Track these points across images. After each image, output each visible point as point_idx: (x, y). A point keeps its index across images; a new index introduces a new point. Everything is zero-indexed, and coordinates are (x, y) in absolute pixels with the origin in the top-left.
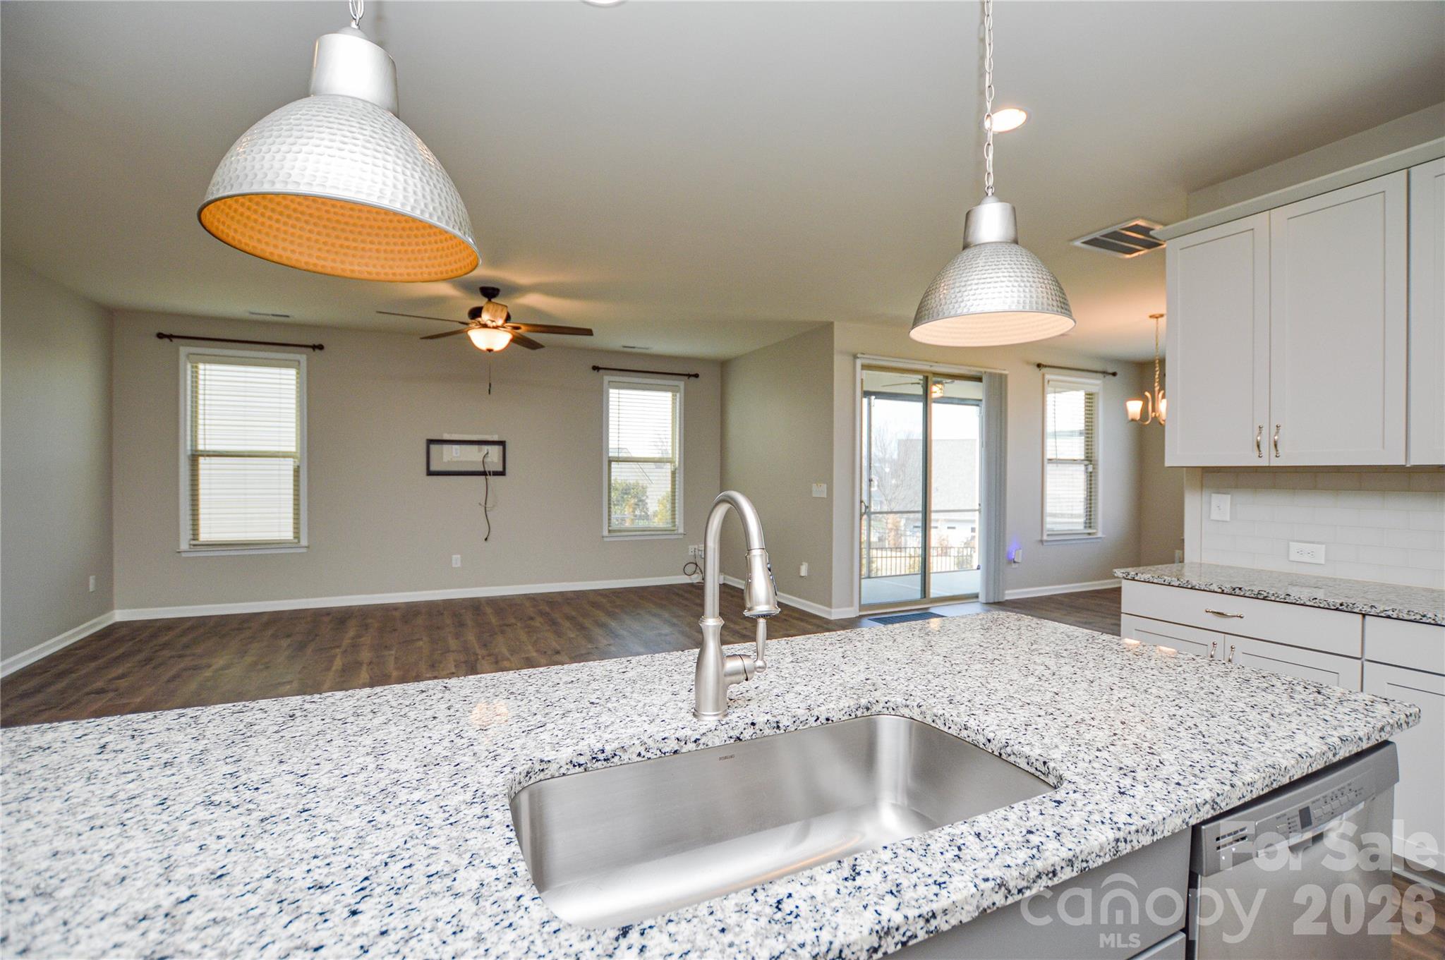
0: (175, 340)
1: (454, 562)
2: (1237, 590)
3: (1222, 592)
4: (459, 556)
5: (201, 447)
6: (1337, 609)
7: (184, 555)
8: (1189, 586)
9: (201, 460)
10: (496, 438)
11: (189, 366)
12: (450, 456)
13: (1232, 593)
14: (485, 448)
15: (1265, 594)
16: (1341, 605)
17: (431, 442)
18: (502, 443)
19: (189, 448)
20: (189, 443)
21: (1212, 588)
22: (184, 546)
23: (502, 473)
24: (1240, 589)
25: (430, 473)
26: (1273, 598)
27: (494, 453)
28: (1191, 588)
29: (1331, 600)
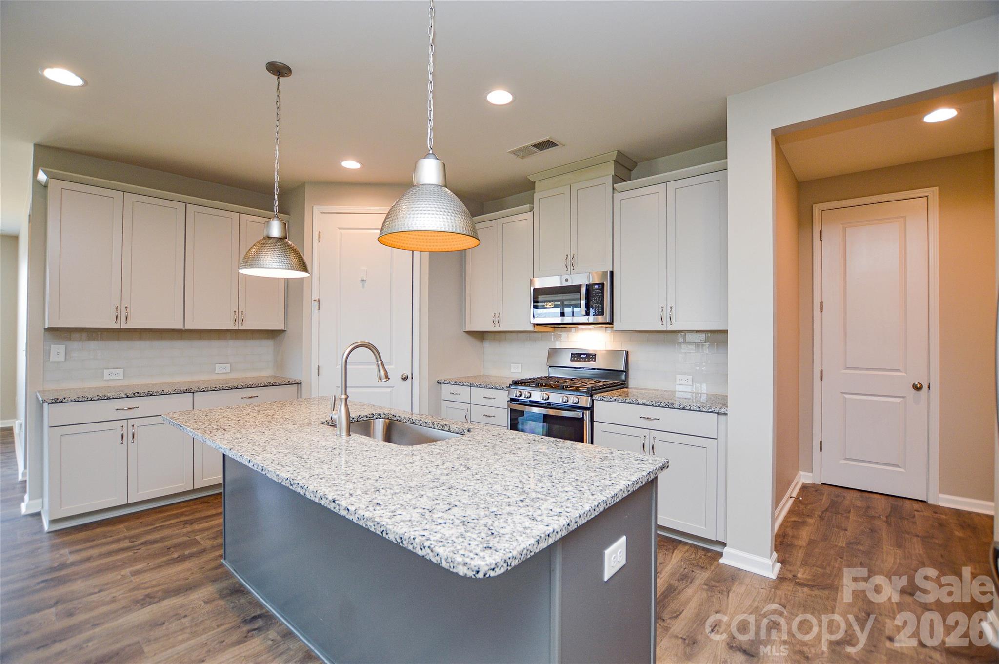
2: (136, 394)
3: (127, 397)
6: (185, 393)
8: (106, 398)
13: (134, 395)
15: (152, 393)
16: (186, 390)
21: (121, 396)
24: (138, 393)
26: (155, 394)
28: (107, 399)
29: (182, 389)
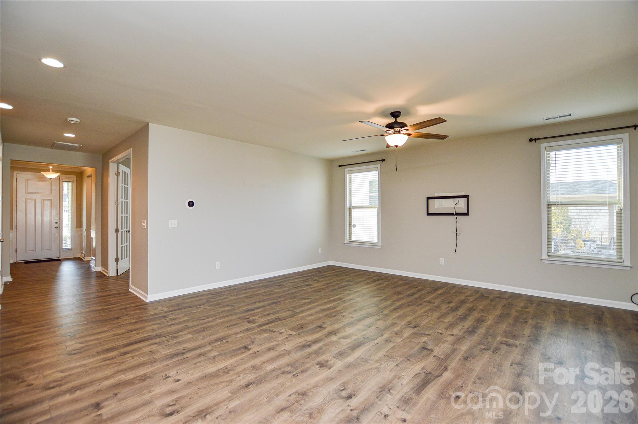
0: (344, 167)
1: (440, 262)
4: (443, 259)
5: (353, 205)
7: (346, 244)
9: (353, 210)
10: (463, 194)
11: (348, 175)
12: (437, 206)
14: (457, 200)
17: (428, 198)
18: (466, 197)
19: (348, 205)
20: (348, 203)
22: (346, 242)
23: (467, 214)
25: (428, 214)
27: (463, 201)
